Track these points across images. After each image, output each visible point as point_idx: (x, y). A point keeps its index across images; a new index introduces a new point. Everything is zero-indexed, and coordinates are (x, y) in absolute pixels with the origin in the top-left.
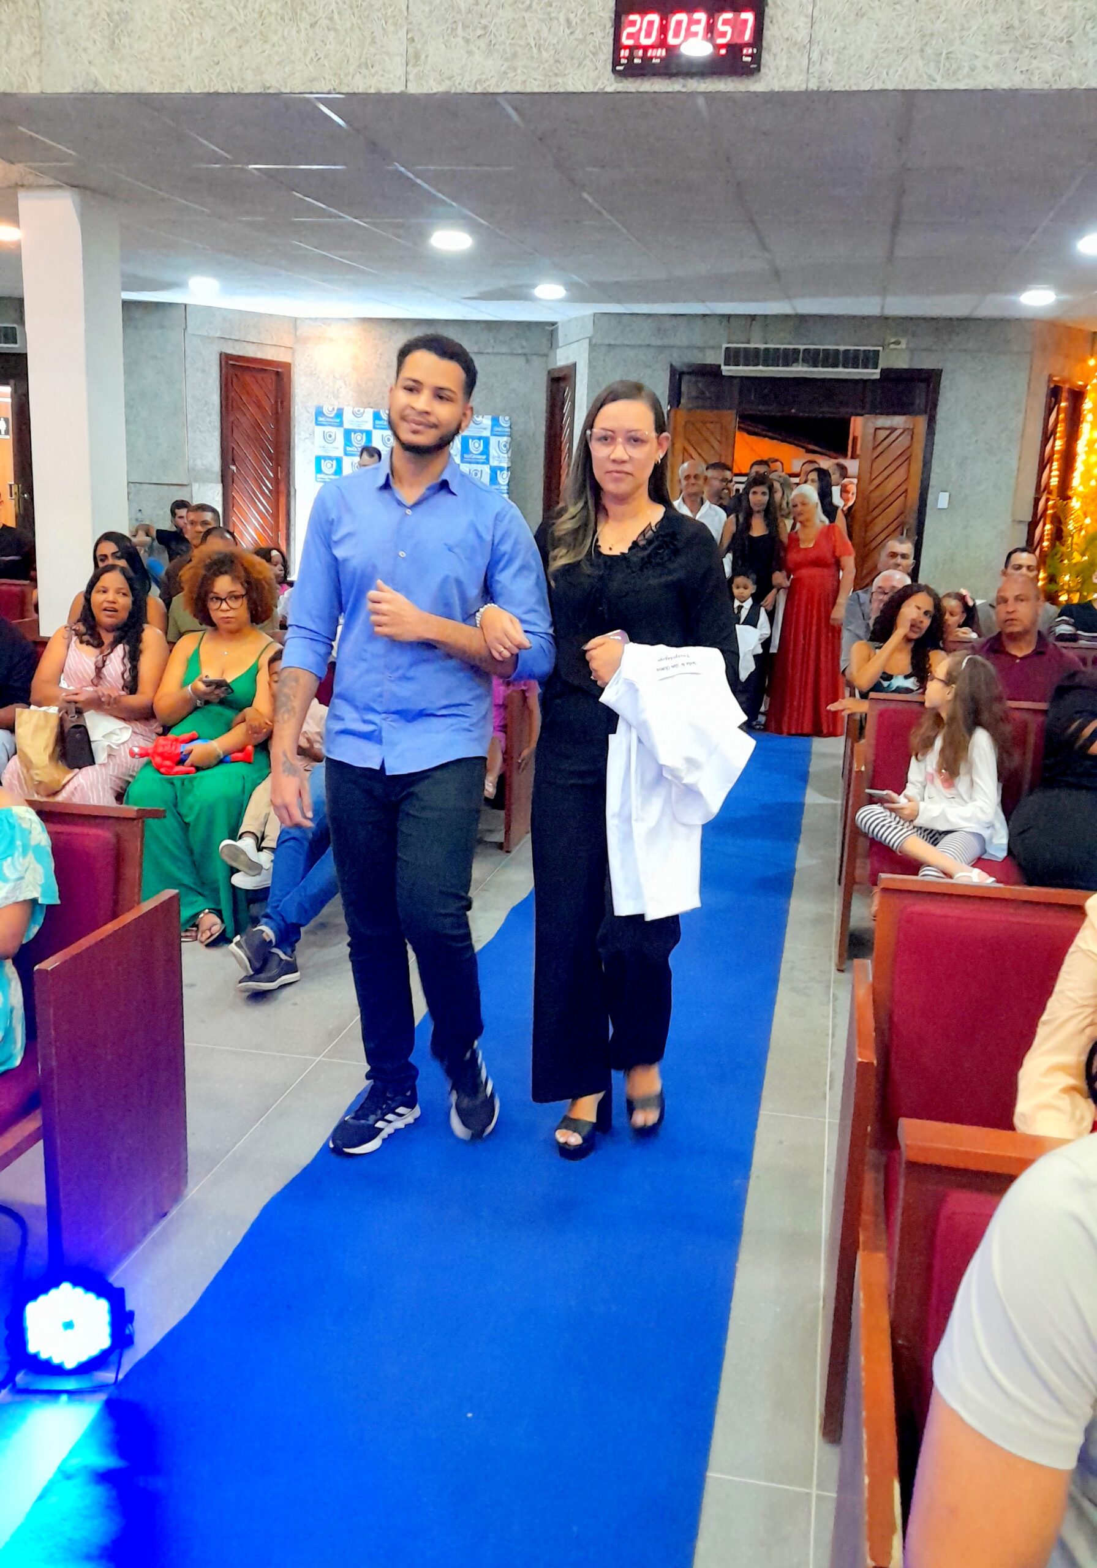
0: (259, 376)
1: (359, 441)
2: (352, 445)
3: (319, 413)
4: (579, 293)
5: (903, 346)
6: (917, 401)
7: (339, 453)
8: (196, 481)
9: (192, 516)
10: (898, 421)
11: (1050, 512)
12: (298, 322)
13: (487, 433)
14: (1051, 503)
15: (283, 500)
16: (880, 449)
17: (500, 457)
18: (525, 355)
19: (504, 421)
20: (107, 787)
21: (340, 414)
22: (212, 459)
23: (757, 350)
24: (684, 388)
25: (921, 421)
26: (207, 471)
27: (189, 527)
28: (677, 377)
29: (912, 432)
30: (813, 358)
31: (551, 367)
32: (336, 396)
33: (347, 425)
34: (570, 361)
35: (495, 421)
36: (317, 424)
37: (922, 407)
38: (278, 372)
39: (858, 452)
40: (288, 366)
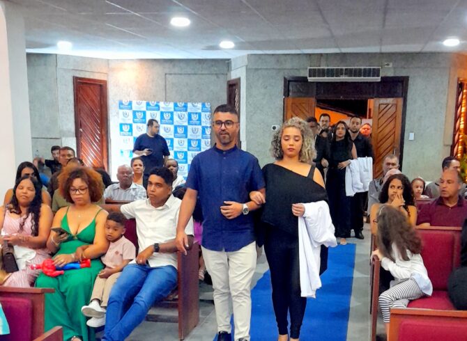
0: (92, 87)
1: (139, 115)
2: (136, 118)
3: (121, 103)
4: (240, 46)
5: (391, 65)
6: (398, 91)
7: (131, 122)
8: (63, 136)
9: (62, 152)
10: (390, 100)
11: (460, 140)
12: (110, 62)
13: (200, 111)
14: (461, 136)
15: (105, 144)
16: (382, 113)
17: (206, 121)
18: (216, 74)
19: (208, 105)
20: (26, 280)
21: (130, 103)
22: (71, 126)
23: (323, 70)
24: (291, 88)
25: (400, 101)
26: (69, 132)
27: (61, 157)
28: (287, 83)
29: (396, 105)
30: (350, 72)
31: (229, 79)
32: (129, 96)
33: (134, 109)
34: (238, 77)
35: (203, 105)
36: (120, 108)
37: (401, 94)
38: (101, 85)
39: (372, 115)
40: (105, 82)
